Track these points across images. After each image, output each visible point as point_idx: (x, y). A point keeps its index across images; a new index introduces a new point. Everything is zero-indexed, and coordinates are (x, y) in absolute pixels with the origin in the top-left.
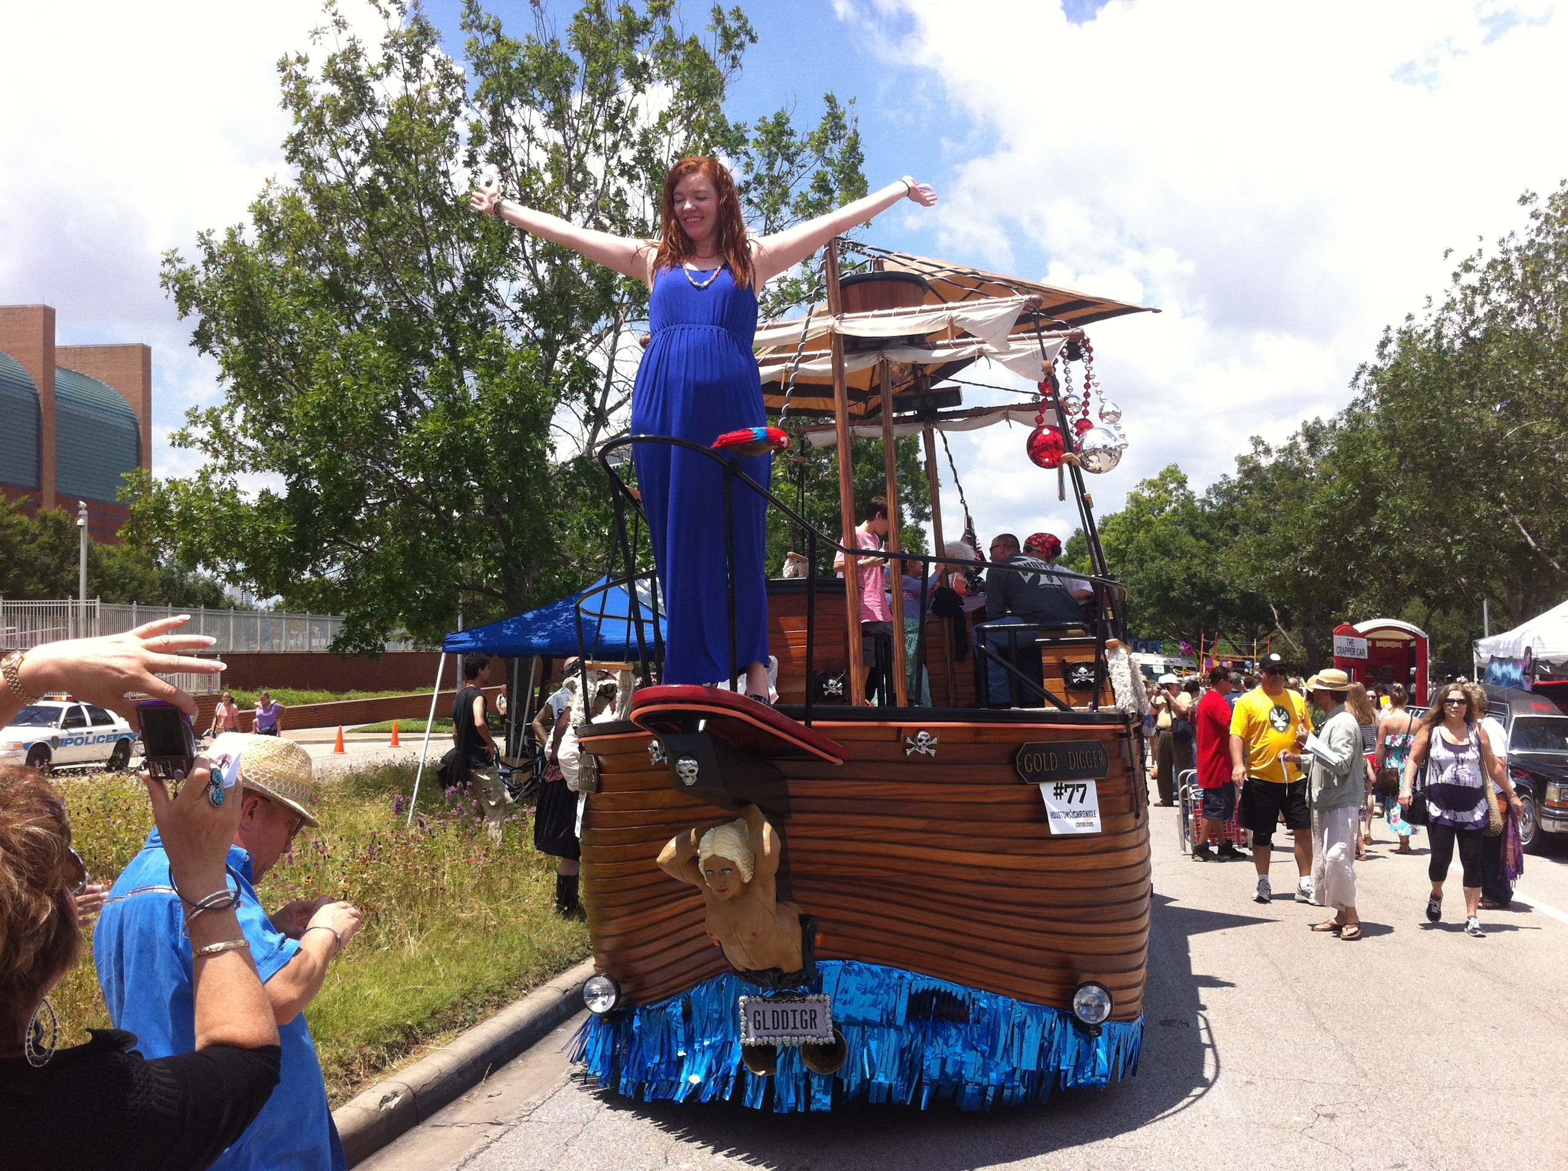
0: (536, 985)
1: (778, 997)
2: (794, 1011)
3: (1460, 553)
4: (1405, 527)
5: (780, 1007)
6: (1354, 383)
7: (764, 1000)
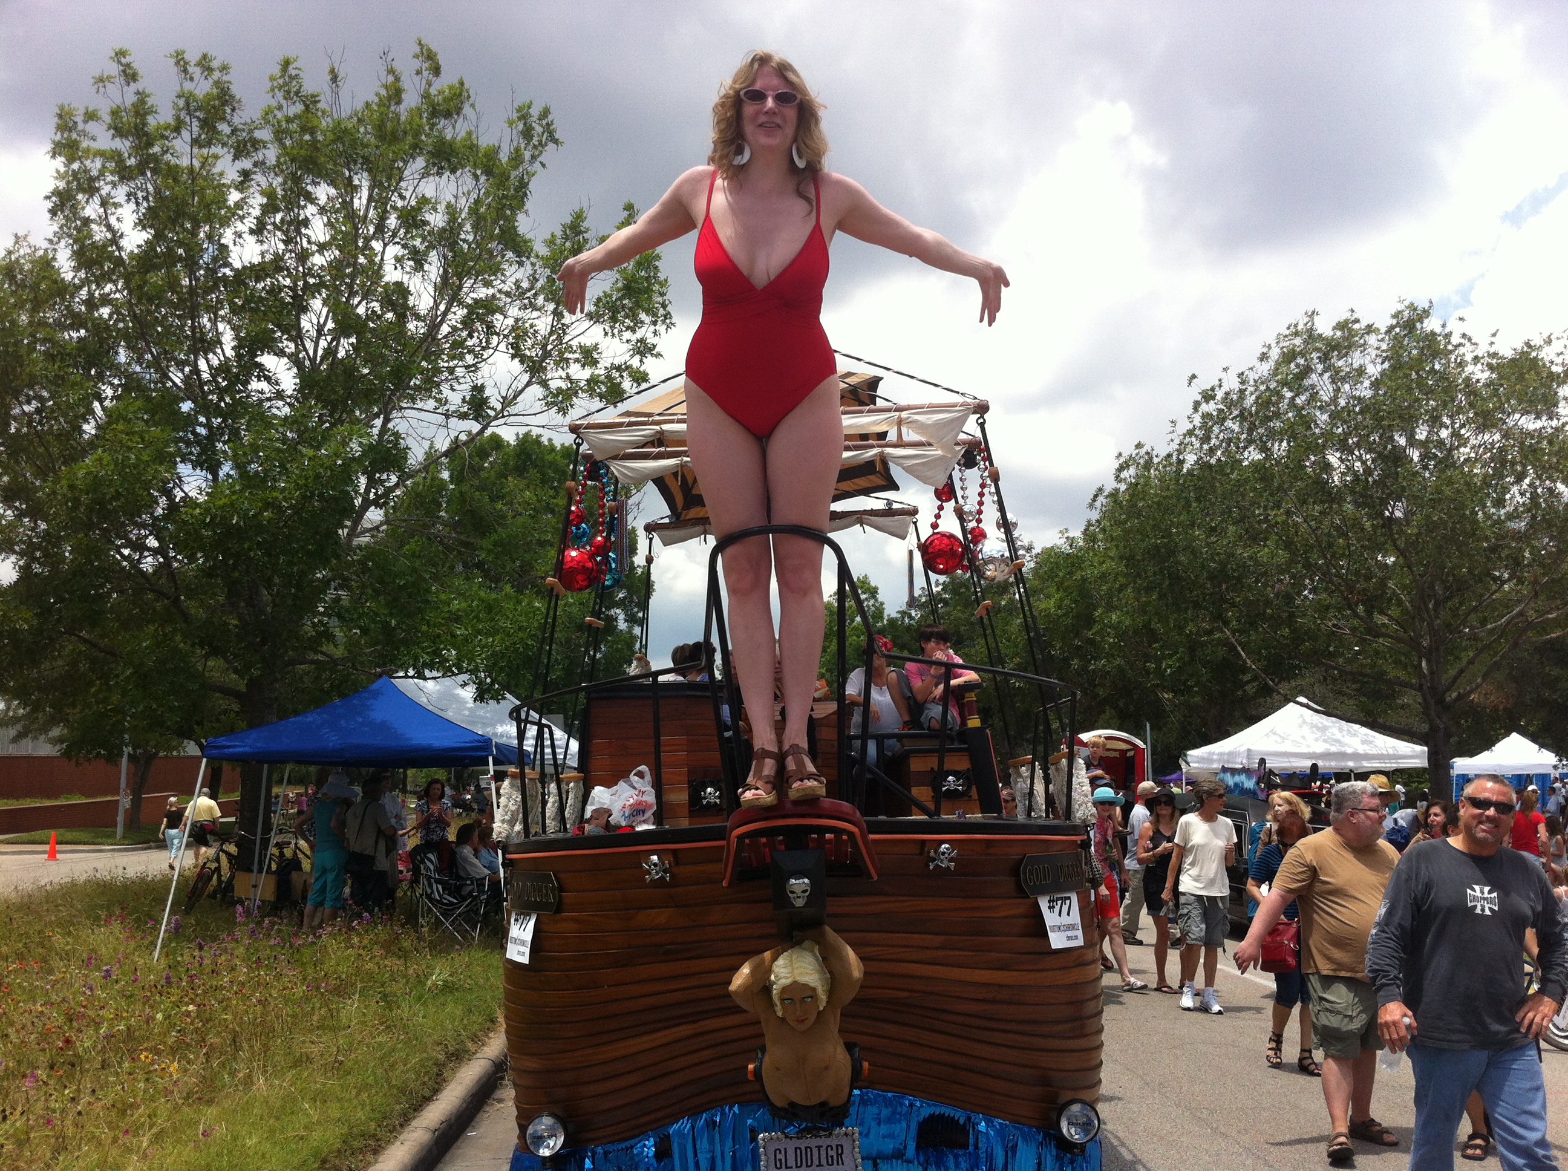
0: (401, 1126)
1: (801, 1134)
2: (819, 1147)
3: (1170, 666)
4: (1119, 641)
5: (803, 1144)
6: (1091, 506)
7: (786, 1137)
